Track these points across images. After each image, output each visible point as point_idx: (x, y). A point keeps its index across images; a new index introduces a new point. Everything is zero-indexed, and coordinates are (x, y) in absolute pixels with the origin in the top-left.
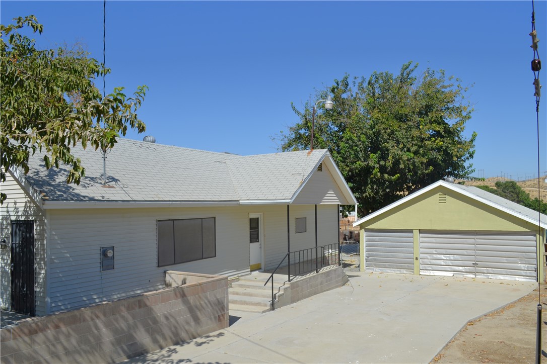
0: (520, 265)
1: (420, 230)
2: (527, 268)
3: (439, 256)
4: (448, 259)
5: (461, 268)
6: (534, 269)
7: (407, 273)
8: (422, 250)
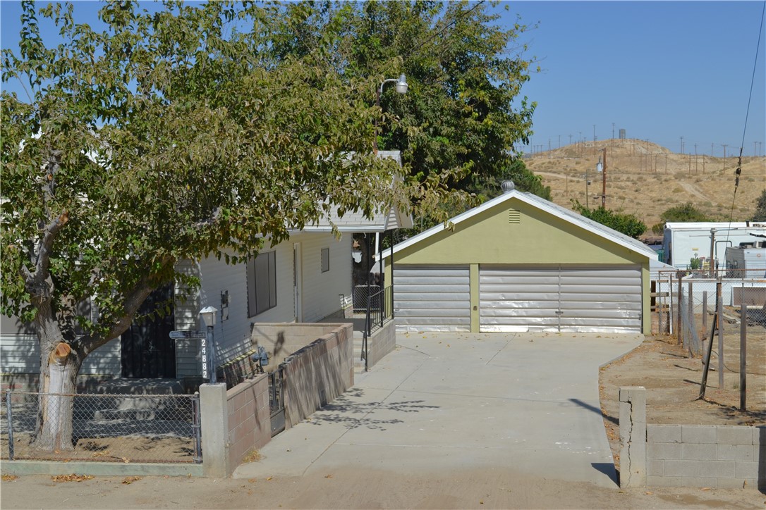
0: (619, 311)
1: (479, 264)
2: (629, 315)
3: (507, 303)
4: (521, 306)
5: (539, 320)
6: (638, 316)
7: (460, 330)
8: (482, 295)
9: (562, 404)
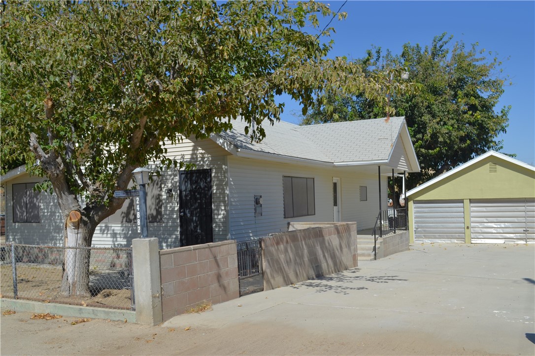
1: (470, 199)
3: (490, 224)
4: (499, 227)
5: (512, 235)
7: (458, 242)
8: (472, 219)
9: (515, 282)
